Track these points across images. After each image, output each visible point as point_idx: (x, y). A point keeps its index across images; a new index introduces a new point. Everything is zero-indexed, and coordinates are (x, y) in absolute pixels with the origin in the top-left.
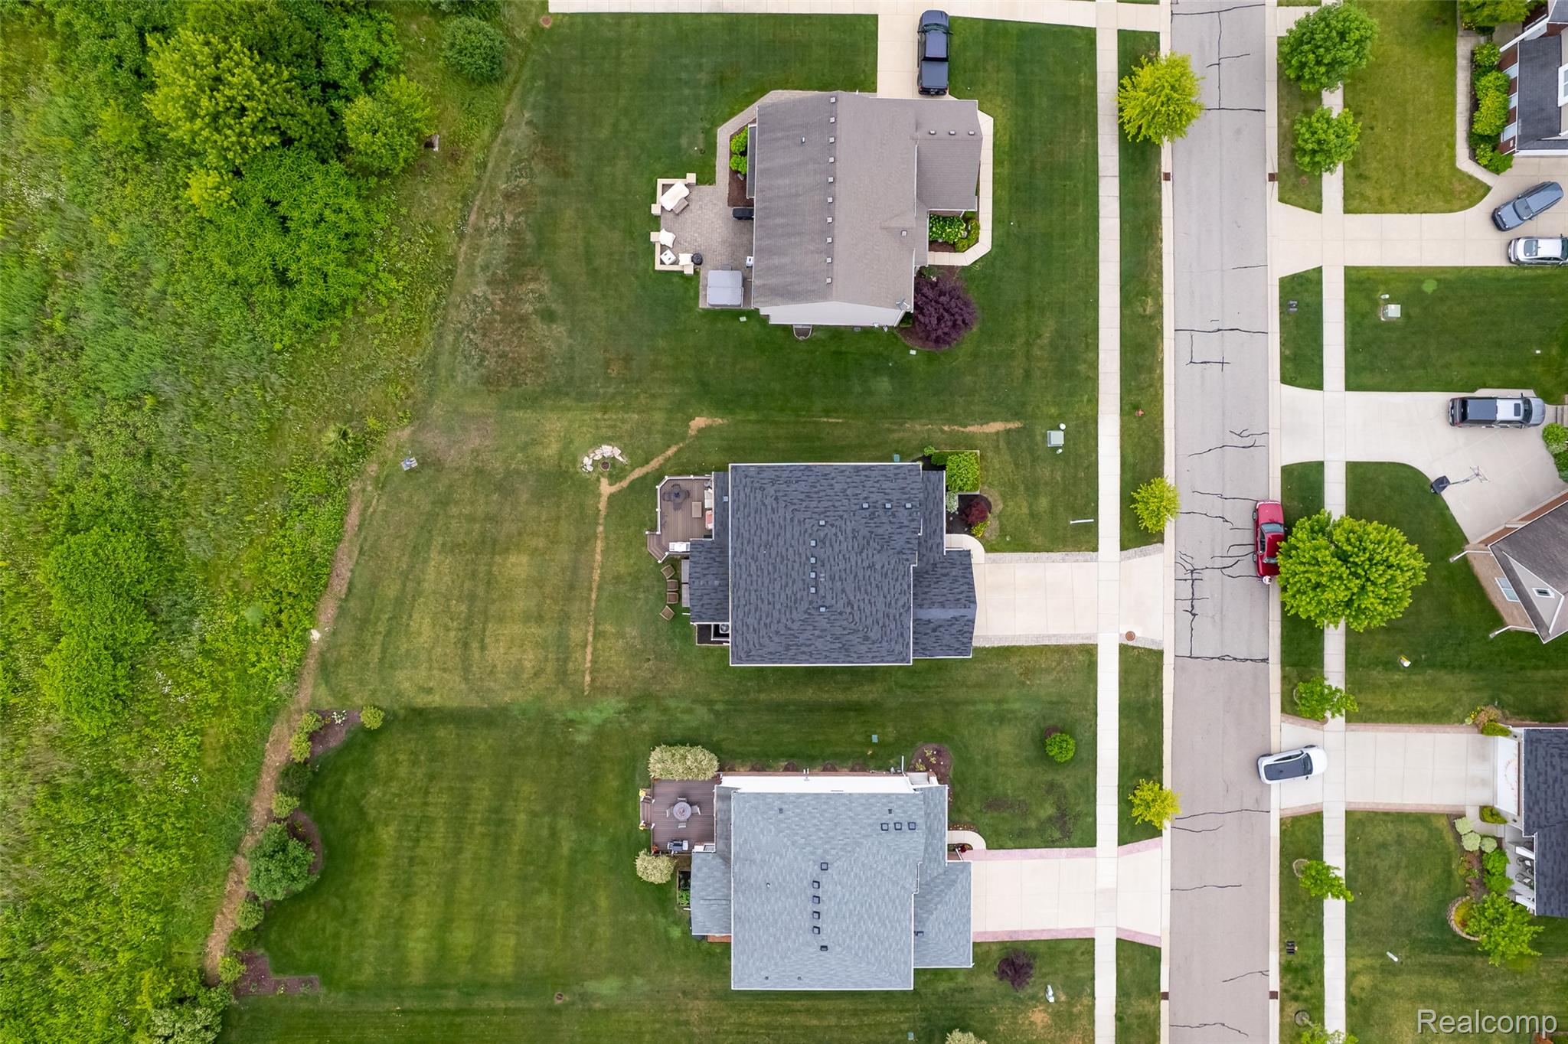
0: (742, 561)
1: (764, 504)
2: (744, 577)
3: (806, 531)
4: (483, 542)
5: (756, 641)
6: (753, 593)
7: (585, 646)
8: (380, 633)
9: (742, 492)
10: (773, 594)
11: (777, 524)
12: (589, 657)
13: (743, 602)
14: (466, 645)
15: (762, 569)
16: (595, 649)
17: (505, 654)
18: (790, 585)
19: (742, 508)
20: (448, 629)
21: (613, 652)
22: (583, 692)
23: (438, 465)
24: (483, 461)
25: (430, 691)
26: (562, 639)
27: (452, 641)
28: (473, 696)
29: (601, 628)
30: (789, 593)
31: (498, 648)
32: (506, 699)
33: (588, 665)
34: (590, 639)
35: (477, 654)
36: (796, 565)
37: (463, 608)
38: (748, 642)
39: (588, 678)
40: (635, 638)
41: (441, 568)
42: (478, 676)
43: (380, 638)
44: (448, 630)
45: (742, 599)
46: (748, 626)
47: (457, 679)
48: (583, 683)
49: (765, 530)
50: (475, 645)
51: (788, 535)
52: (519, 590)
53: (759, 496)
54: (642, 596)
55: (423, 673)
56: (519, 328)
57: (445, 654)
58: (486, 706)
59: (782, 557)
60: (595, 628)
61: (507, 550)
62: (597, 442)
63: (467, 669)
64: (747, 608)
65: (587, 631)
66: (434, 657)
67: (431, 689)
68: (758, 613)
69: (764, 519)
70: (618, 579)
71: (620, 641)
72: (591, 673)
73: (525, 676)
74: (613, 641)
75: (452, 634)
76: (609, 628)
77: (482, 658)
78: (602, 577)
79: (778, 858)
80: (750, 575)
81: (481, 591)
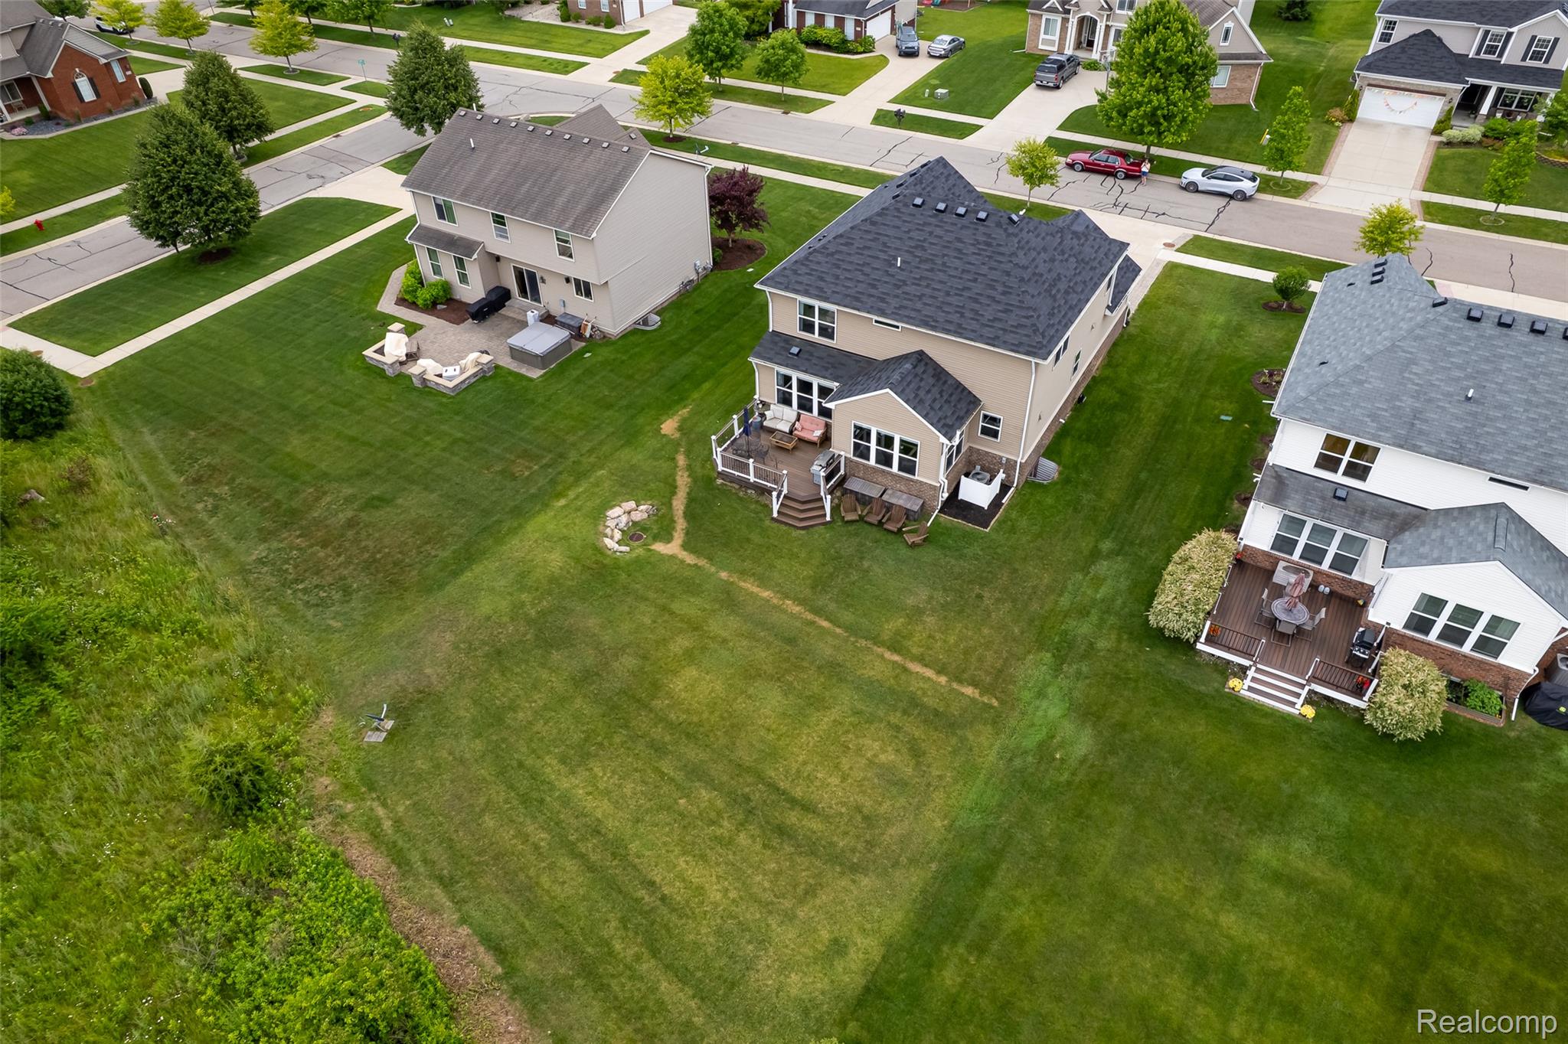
0: (894, 302)
1: (832, 254)
2: (919, 305)
3: (898, 210)
4: (614, 708)
5: (1023, 313)
6: (949, 299)
7: (905, 670)
8: (638, 958)
9: (800, 279)
10: (963, 271)
11: (869, 244)
12: (929, 673)
13: (955, 318)
14: (782, 831)
15: (921, 278)
16: (921, 660)
17: (844, 779)
18: (960, 245)
19: (822, 284)
20: (728, 843)
21: (938, 636)
22: (991, 707)
23: (426, 696)
24: (484, 643)
25: (838, 948)
26: (872, 691)
27: (758, 847)
28: (898, 875)
29: (886, 636)
30: (972, 249)
31: (825, 785)
32: (938, 824)
33: (943, 679)
34: (896, 658)
35: (814, 824)
36: (938, 231)
37: (704, 794)
38: (1020, 326)
39: (969, 691)
40: (931, 598)
41: (601, 786)
42: (860, 846)
43: (647, 966)
44: (731, 841)
45: (950, 317)
46: (995, 319)
47: (844, 882)
48: (973, 700)
49: (868, 260)
50: (793, 817)
51: (891, 232)
52: (740, 704)
53: (820, 258)
54: (866, 564)
55: (785, 935)
56: (358, 533)
57: (778, 873)
58: (934, 866)
59: (916, 247)
60: (882, 644)
61: (656, 686)
62: (598, 515)
63: (836, 858)
64: (968, 314)
65: (882, 657)
66: (768, 896)
67: (836, 941)
68: (983, 300)
69: (852, 259)
70: (819, 584)
71: (925, 618)
72: (960, 682)
73: (909, 771)
74: (920, 628)
75: (743, 839)
76: (893, 625)
77: (827, 819)
78: (801, 602)
79: (1415, 369)
80: (920, 297)
81: (693, 753)
